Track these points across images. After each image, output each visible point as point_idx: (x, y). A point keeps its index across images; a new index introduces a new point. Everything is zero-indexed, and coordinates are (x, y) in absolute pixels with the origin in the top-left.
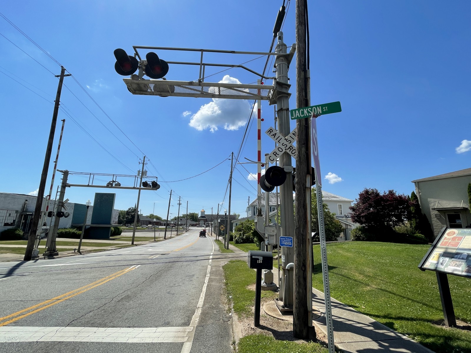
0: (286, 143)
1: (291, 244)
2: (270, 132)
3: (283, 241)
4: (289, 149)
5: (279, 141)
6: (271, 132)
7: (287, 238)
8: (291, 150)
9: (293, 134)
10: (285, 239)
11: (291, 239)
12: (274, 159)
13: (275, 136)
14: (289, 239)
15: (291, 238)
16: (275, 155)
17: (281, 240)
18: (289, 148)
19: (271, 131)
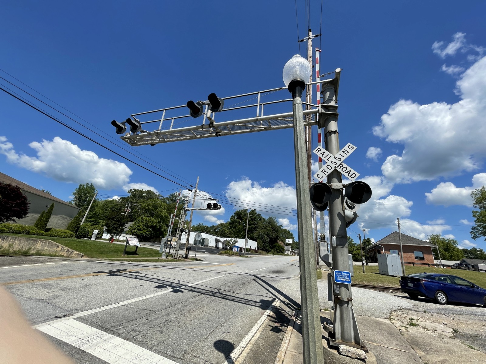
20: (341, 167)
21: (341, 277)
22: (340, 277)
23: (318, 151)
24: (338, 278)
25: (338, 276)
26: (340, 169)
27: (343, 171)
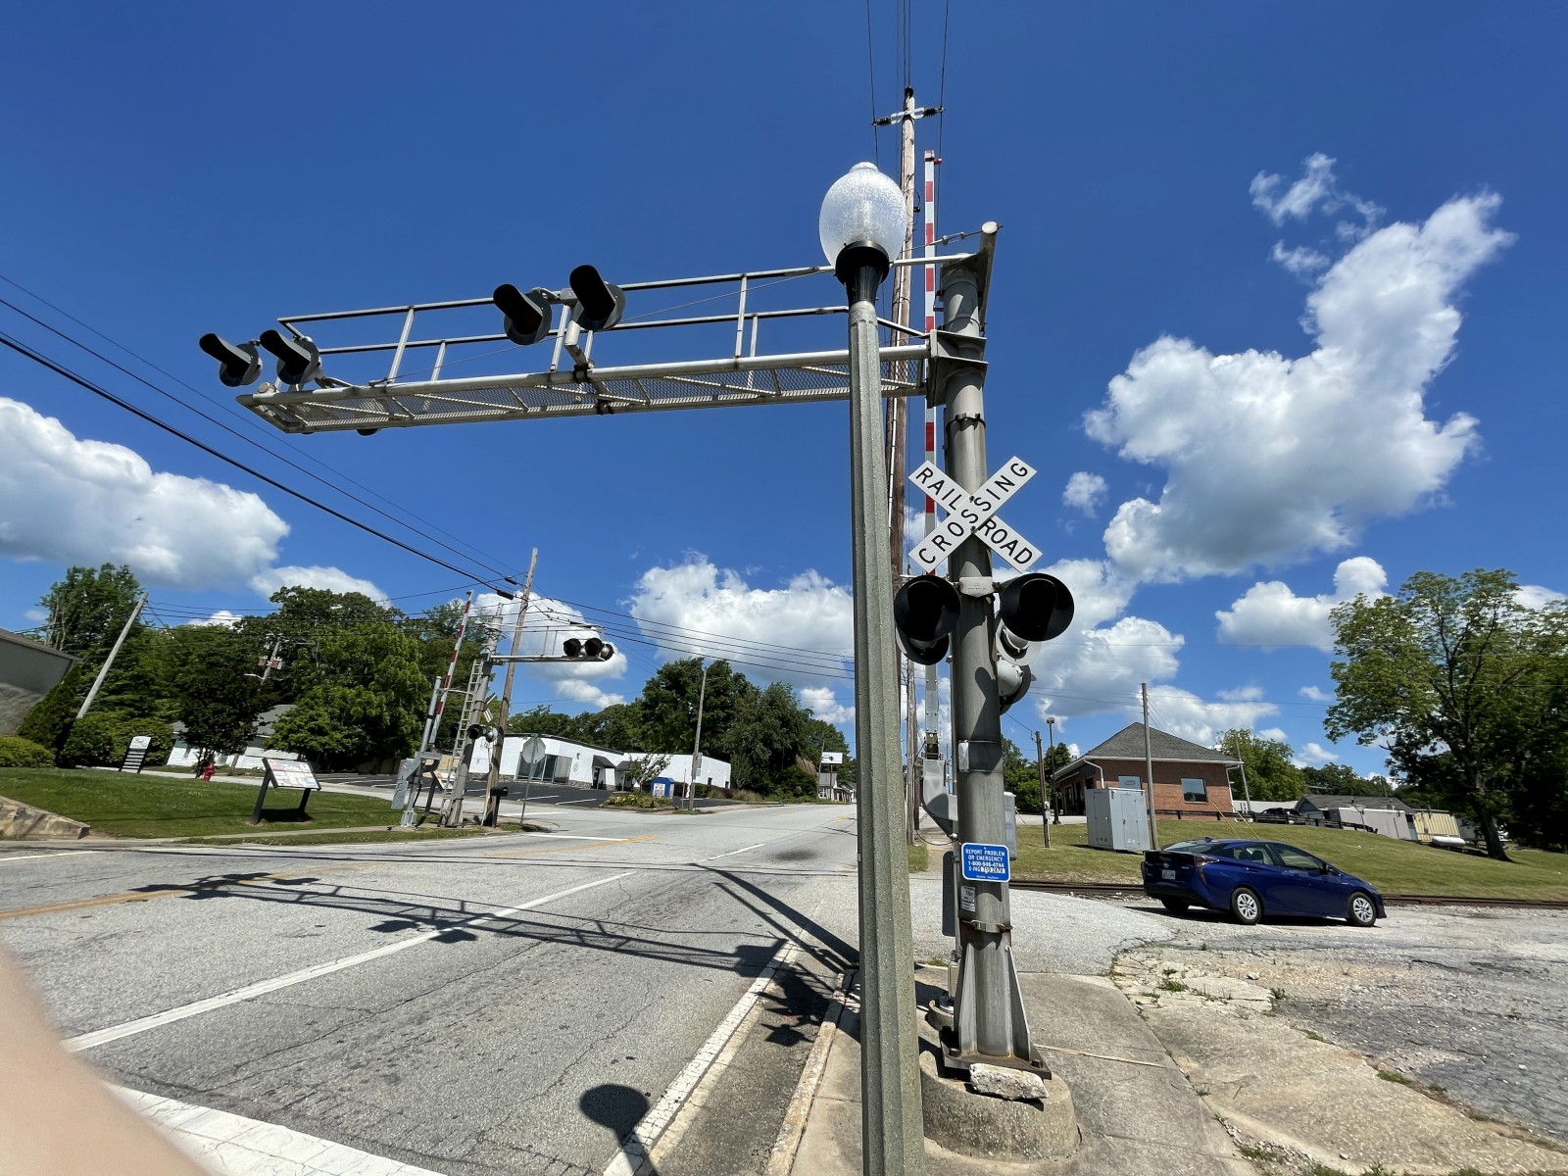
20: (989, 528)
21: (981, 861)
22: (979, 864)
23: (923, 477)
24: (972, 866)
25: (971, 861)
26: (986, 535)
27: (994, 542)
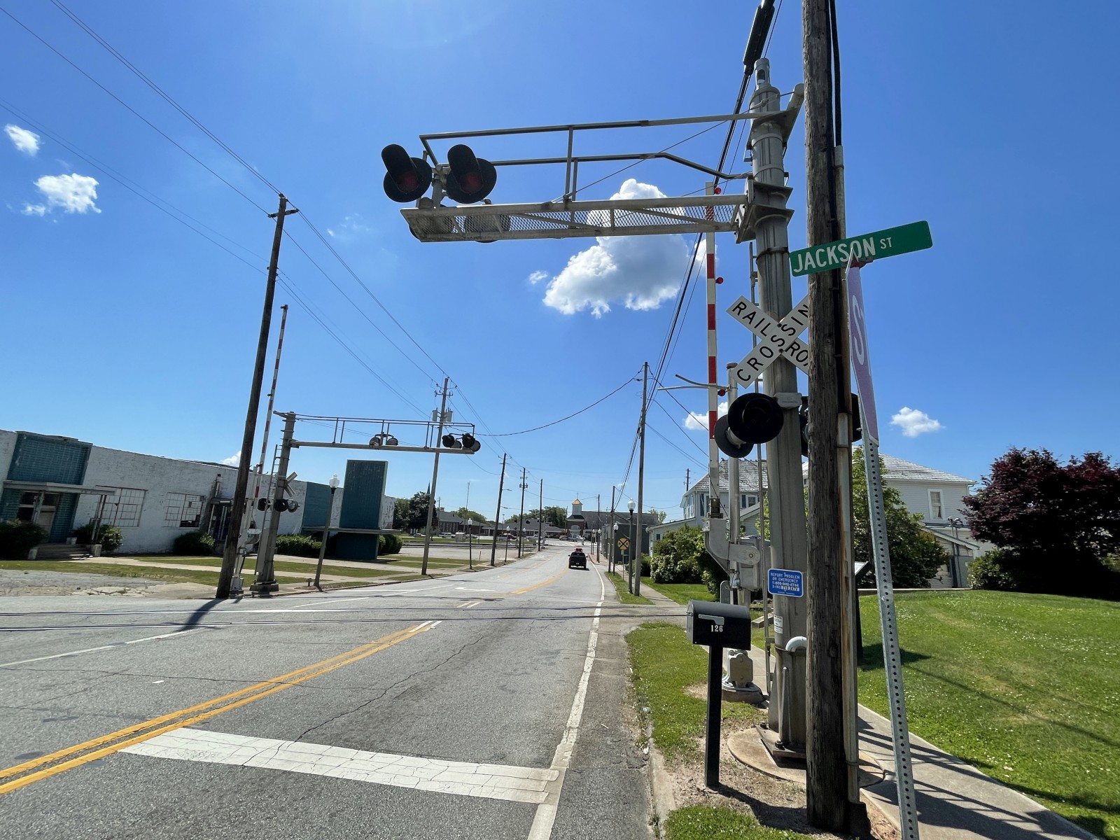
0: (781, 334)
1: (798, 590)
2: (738, 309)
3: (778, 581)
4: (791, 350)
5: (762, 332)
6: (741, 309)
7: (787, 573)
8: (796, 353)
9: (799, 311)
10: (783, 577)
11: (799, 577)
12: (750, 376)
13: (751, 319)
14: (792, 576)
15: (799, 575)
16: (753, 366)
17: (771, 577)
18: (791, 347)
19: (742, 306)
